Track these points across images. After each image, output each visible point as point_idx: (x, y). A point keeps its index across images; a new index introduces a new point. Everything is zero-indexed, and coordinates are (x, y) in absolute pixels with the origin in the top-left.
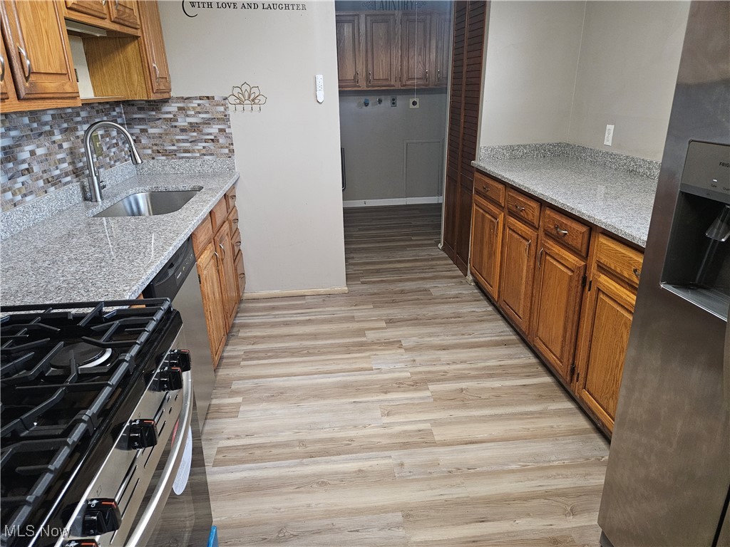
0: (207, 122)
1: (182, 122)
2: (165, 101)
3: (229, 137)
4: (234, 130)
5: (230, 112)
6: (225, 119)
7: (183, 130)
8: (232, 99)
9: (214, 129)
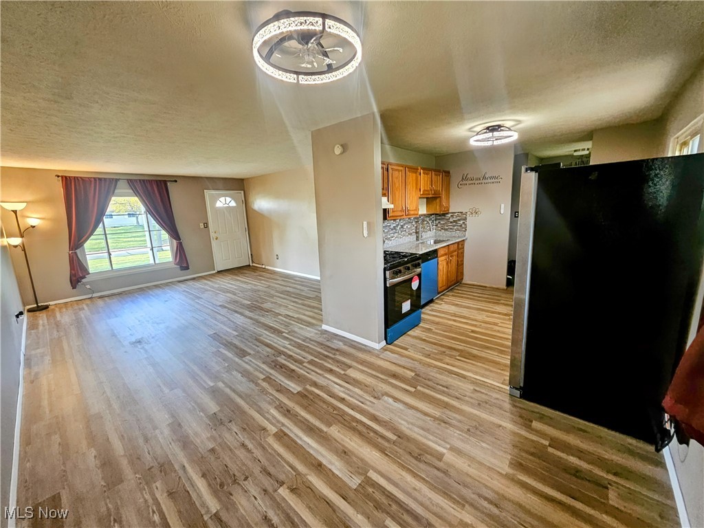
0: (459, 220)
1: (451, 220)
2: (447, 213)
3: (466, 225)
4: (468, 223)
5: (468, 217)
6: (465, 219)
7: (451, 222)
8: (469, 213)
9: (461, 222)
